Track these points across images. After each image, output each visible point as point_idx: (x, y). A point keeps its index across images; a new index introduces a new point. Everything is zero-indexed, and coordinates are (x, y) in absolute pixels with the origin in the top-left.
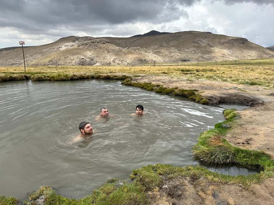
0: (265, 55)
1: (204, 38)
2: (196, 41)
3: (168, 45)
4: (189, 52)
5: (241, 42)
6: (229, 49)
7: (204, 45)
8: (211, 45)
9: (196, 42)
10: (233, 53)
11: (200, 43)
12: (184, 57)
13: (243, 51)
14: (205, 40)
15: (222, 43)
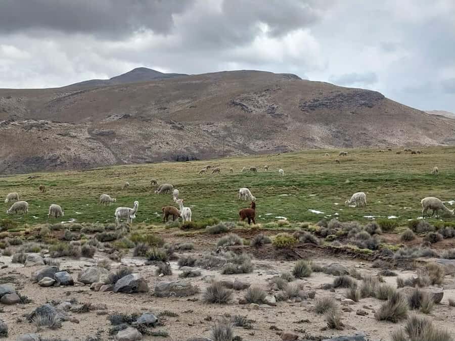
0: (427, 138)
1: (264, 93)
2: (238, 101)
3: (162, 111)
4: (210, 134)
5: (363, 102)
6: (327, 124)
7: (260, 111)
8: (277, 112)
9: (236, 104)
10: (339, 134)
11: (249, 108)
12: (186, 148)
13: (367, 127)
14: (263, 98)
15: (310, 106)
